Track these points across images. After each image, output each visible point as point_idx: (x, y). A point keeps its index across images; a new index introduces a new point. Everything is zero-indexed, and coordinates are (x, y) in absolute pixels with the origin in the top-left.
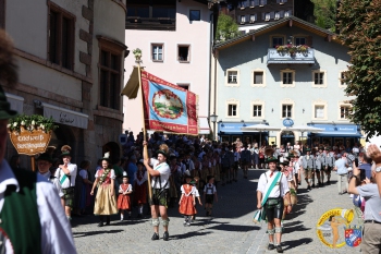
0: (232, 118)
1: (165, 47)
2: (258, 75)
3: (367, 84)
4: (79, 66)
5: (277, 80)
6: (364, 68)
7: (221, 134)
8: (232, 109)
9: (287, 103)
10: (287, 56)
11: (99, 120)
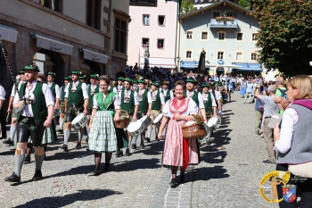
0: (189, 59)
1: (151, 17)
2: (204, 34)
3: (269, 41)
4: (103, 28)
5: (215, 37)
6: (267, 32)
7: (182, 68)
8: (189, 54)
9: (221, 51)
10: (222, 23)
11: (114, 59)
